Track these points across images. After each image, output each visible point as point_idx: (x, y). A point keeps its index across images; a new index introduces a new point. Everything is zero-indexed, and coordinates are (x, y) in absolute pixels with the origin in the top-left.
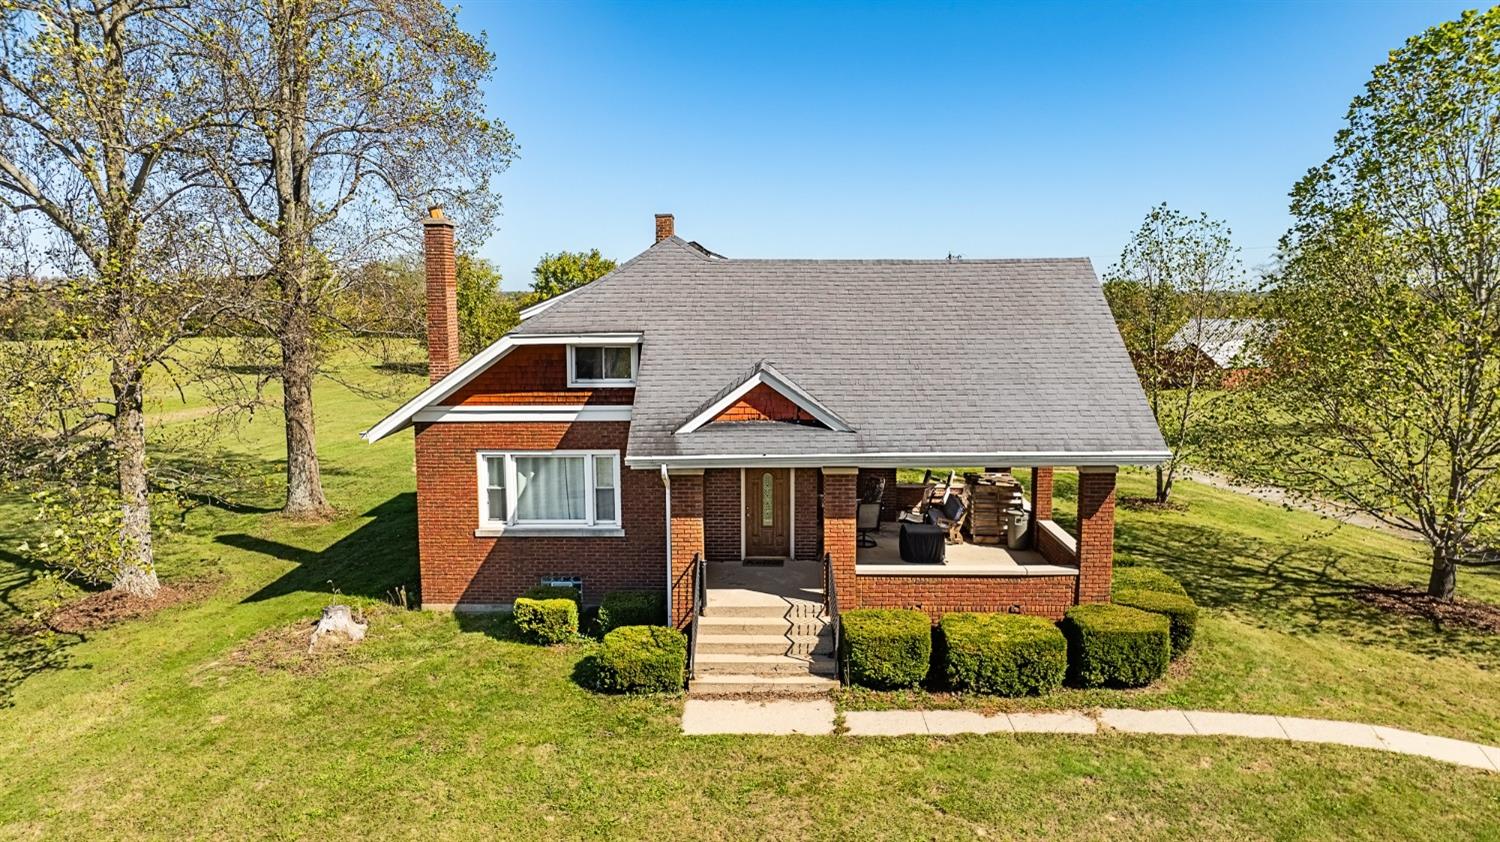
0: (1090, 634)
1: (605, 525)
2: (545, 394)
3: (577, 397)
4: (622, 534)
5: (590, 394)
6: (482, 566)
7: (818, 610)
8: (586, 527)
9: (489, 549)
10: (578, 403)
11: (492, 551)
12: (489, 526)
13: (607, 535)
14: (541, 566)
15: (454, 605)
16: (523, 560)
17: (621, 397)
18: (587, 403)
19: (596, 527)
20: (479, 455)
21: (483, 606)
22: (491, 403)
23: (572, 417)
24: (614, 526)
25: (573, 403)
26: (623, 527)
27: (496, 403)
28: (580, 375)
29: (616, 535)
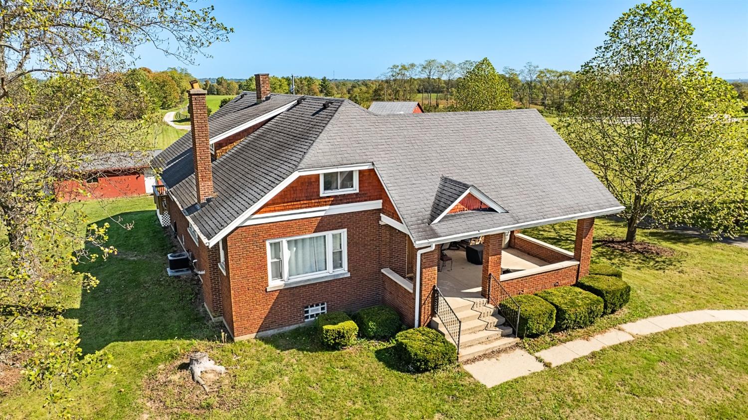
0: (607, 293)
1: (339, 271)
2: (307, 202)
3: (326, 202)
4: (349, 275)
5: (332, 199)
6: (271, 308)
7: (485, 302)
8: (328, 274)
9: (275, 297)
10: (326, 205)
11: (277, 298)
12: (274, 284)
13: (341, 277)
14: (305, 301)
15: (255, 334)
16: (294, 300)
17: (349, 199)
18: (331, 205)
19: (334, 274)
20: (268, 243)
21: (272, 331)
22: (275, 211)
23: (322, 214)
24: (344, 271)
25: (323, 205)
26: (349, 271)
27: (279, 211)
28: (326, 188)
29: (346, 276)
